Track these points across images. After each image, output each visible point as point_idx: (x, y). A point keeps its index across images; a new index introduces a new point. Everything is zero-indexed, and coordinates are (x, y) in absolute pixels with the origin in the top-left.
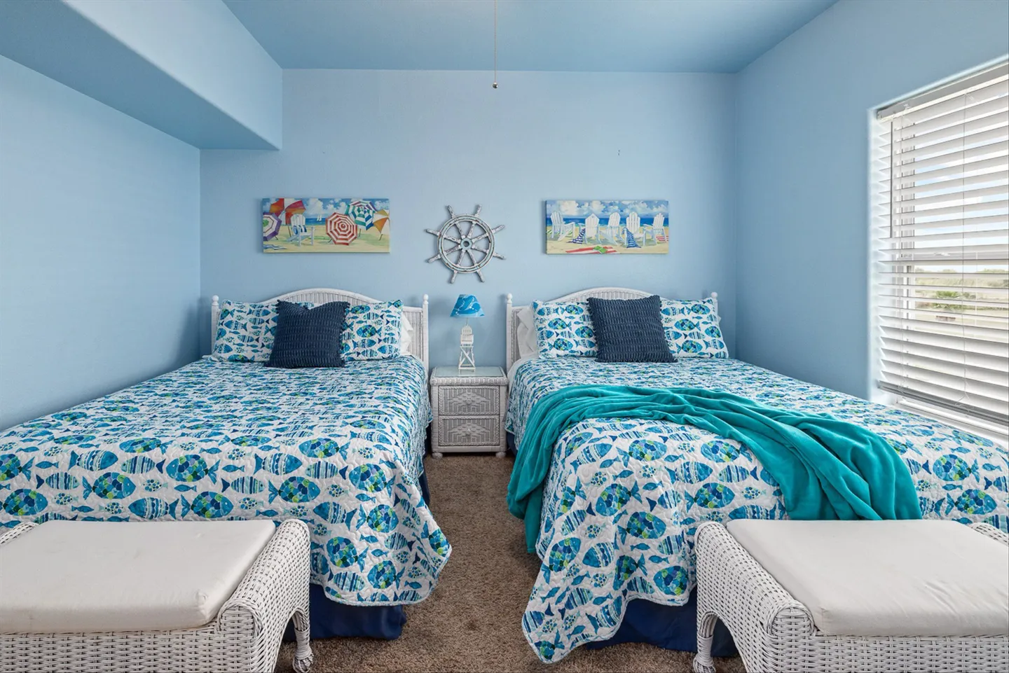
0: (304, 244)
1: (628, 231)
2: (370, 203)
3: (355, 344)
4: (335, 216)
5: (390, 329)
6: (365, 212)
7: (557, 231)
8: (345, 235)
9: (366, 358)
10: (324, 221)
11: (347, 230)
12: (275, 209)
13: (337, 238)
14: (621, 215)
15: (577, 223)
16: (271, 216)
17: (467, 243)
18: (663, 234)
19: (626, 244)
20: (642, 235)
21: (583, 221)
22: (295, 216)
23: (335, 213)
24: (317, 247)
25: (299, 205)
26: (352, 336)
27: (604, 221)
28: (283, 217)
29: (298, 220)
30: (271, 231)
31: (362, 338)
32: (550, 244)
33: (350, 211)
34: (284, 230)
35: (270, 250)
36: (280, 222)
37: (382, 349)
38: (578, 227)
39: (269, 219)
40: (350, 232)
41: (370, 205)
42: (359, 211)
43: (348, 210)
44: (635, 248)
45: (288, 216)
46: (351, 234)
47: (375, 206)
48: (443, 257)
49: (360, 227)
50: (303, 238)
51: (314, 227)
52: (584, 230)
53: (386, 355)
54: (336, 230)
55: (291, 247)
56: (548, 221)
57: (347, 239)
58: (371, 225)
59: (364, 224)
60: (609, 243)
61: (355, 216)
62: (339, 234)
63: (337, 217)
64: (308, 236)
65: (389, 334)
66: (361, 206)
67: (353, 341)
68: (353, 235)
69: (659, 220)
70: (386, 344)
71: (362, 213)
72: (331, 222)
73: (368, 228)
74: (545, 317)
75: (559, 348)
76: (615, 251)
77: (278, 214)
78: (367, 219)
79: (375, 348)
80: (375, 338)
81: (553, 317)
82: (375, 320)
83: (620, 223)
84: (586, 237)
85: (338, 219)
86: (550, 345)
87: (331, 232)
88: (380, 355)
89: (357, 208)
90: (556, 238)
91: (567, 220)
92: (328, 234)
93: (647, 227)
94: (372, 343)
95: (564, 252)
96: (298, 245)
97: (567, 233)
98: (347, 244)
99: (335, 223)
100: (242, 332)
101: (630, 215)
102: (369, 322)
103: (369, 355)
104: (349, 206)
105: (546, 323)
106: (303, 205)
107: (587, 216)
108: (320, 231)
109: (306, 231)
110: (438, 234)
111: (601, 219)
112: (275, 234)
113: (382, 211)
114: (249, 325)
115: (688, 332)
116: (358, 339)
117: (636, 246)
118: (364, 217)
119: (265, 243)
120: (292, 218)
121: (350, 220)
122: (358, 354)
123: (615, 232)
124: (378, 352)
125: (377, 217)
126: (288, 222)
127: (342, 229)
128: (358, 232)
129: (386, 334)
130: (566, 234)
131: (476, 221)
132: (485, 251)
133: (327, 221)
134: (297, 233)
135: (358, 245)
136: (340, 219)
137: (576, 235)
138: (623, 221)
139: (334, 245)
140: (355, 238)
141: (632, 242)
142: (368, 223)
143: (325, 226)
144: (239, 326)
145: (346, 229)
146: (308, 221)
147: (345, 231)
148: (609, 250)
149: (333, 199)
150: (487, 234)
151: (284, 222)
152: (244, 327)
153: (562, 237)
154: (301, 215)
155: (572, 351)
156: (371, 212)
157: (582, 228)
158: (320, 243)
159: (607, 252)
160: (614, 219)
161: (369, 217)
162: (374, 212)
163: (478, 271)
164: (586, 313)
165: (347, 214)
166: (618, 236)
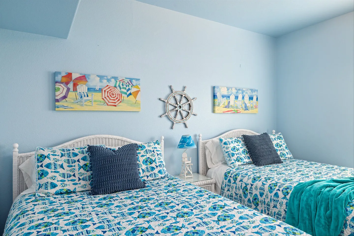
0: (86, 105)
1: (245, 103)
2: (130, 81)
4: (108, 87)
6: (126, 86)
7: (219, 102)
8: (114, 100)
10: (101, 90)
11: (116, 96)
12: (65, 80)
13: (109, 102)
14: (242, 95)
15: (227, 98)
16: (62, 85)
17: (180, 107)
18: (256, 105)
19: (244, 109)
20: (250, 105)
21: (229, 97)
22: (80, 86)
23: (108, 86)
24: (95, 107)
25: (83, 78)
27: (237, 97)
28: (71, 85)
29: (82, 88)
30: (62, 95)
32: (217, 108)
33: (117, 85)
34: (71, 95)
35: (61, 109)
36: (68, 90)
38: (227, 100)
39: (60, 87)
40: (117, 98)
41: (129, 82)
42: (123, 85)
43: (116, 84)
44: (247, 111)
45: (75, 85)
46: (118, 99)
47: (132, 83)
48: (169, 114)
49: (123, 95)
50: (86, 101)
51: (93, 94)
52: (229, 102)
54: (108, 96)
55: (77, 107)
57: (115, 103)
58: (130, 94)
59: (126, 94)
60: (239, 108)
61: (120, 88)
62: (110, 99)
63: (109, 88)
64: (89, 100)
66: (124, 82)
68: (119, 100)
69: (255, 98)
71: (125, 86)
72: (105, 91)
73: (128, 96)
75: (239, 161)
76: (240, 112)
77: (67, 83)
78: (128, 91)
81: (232, 146)
83: (242, 99)
84: (230, 105)
85: (110, 89)
87: (105, 97)
89: (121, 83)
90: (219, 105)
91: (223, 96)
92: (103, 99)
93: (251, 101)
95: (222, 112)
96: (82, 105)
97: (223, 102)
98: (115, 106)
99: (108, 92)
101: (246, 95)
104: (117, 81)
106: (86, 79)
107: (231, 95)
108: (98, 96)
109: (88, 96)
110: (166, 101)
111: (235, 97)
112: (65, 97)
113: (136, 86)
117: (248, 110)
118: (125, 89)
119: (57, 103)
120: (78, 87)
121: (118, 91)
123: (241, 103)
125: (133, 90)
126: (75, 90)
127: (112, 96)
128: (122, 98)
130: (223, 103)
131: (185, 95)
132: (188, 111)
133: (102, 90)
134: (81, 97)
135: (122, 107)
136: (111, 90)
137: (226, 104)
138: (243, 98)
139: (107, 106)
140: (121, 102)
141: (246, 108)
142: (128, 93)
143: (101, 94)
145: (114, 96)
146: (89, 89)
147: (114, 97)
148: (238, 111)
149: (107, 76)
150: (189, 102)
151: (72, 89)
153: (221, 105)
154: (84, 86)
156: (130, 86)
157: (229, 101)
158: (98, 104)
159: (238, 112)
160: (240, 97)
161: (129, 89)
162: (132, 86)
163: (185, 122)
164: (242, 142)
165: (115, 87)
166: (241, 105)
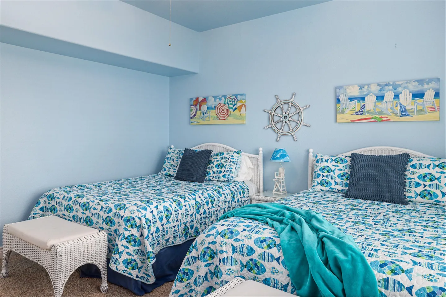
0: (206, 120)
1: (400, 104)
2: (235, 97)
3: (214, 172)
4: (219, 105)
5: (231, 165)
6: (233, 102)
7: (344, 107)
8: (224, 115)
9: (216, 180)
10: (215, 107)
11: (225, 112)
12: (195, 103)
13: (220, 117)
14: (394, 93)
15: (358, 101)
16: (193, 107)
17: (285, 117)
18: (434, 105)
19: (399, 114)
20: (413, 107)
21: (363, 99)
22: (203, 106)
23: (219, 104)
24: (212, 121)
25: (205, 100)
26: (212, 168)
27: (380, 98)
28: (198, 107)
29: (204, 108)
30: (193, 114)
31: (217, 169)
32: (339, 116)
33: (226, 102)
34: (199, 113)
35: (193, 124)
36: (197, 109)
37: (224, 176)
38: (360, 104)
39: (193, 108)
40: (226, 113)
41: (235, 98)
42: (230, 101)
43: (225, 102)
44: (407, 117)
45: (200, 106)
46: (226, 114)
47: (237, 98)
48: (272, 126)
49: (231, 110)
50: (206, 117)
51: (210, 111)
52: (364, 106)
53: (225, 179)
54: (220, 112)
55: (202, 122)
56: (338, 101)
57: (224, 117)
58: (236, 109)
59: (232, 108)
60: (384, 114)
61: (228, 105)
62: (221, 114)
63: (221, 105)
64: (208, 116)
65: (230, 168)
66: (231, 98)
67: (213, 171)
68: (227, 114)
69: (429, 95)
70: (227, 173)
71: (231, 102)
72: (218, 108)
73: (234, 110)
74: (319, 164)
75: (322, 185)
76: (390, 120)
77: (196, 105)
78: (234, 106)
79: (221, 175)
80: (223, 170)
81: (324, 164)
82: (225, 160)
83: (394, 98)
84: (366, 110)
85: (221, 106)
86: (318, 183)
87: (218, 113)
88: (223, 179)
89: (229, 100)
90: (343, 112)
91: (351, 99)
92: (216, 114)
93: (419, 101)
94: (221, 172)
95: (349, 121)
96: (204, 120)
97: (352, 107)
98: (225, 120)
99: (219, 109)
100: (172, 162)
101: (403, 92)
102: (222, 161)
103: (218, 178)
104: (226, 99)
105: (319, 168)
106: (206, 100)
107: (367, 95)
108: (213, 113)
109: (207, 113)
110: (270, 113)
111: (377, 97)
112: (195, 115)
113: (241, 101)
114: (175, 159)
115: (427, 183)
116: (215, 169)
117: (408, 115)
118: (232, 104)
119: (191, 120)
120: (202, 107)
121: (226, 107)
122: (213, 177)
123: (390, 105)
124: (222, 177)
125: (238, 104)
126: (200, 109)
127: (223, 112)
128: (230, 113)
129: (228, 168)
130: (351, 109)
131: (291, 103)
132: (297, 121)
133: (216, 108)
134: (204, 114)
135: (230, 120)
136: (221, 107)
137: (358, 109)
138: (397, 96)
139: (219, 120)
140: (228, 116)
141: (404, 112)
142: (234, 108)
143: (215, 110)
144: (171, 160)
145: (224, 111)
146: (208, 108)
147: (224, 113)
148: (384, 119)
149: (219, 96)
150: (298, 111)
151: (198, 110)
152: (173, 160)
153: (348, 111)
154: (205, 105)
155: (331, 188)
156: (236, 101)
157: (363, 104)
158: (213, 119)
159: (383, 121)
160: (389, 96)
161: (235, 104)
162: (237, 101)
163: (292, 134)
164: (349, 163)
165: (225, 104)
166: (391, 108)
